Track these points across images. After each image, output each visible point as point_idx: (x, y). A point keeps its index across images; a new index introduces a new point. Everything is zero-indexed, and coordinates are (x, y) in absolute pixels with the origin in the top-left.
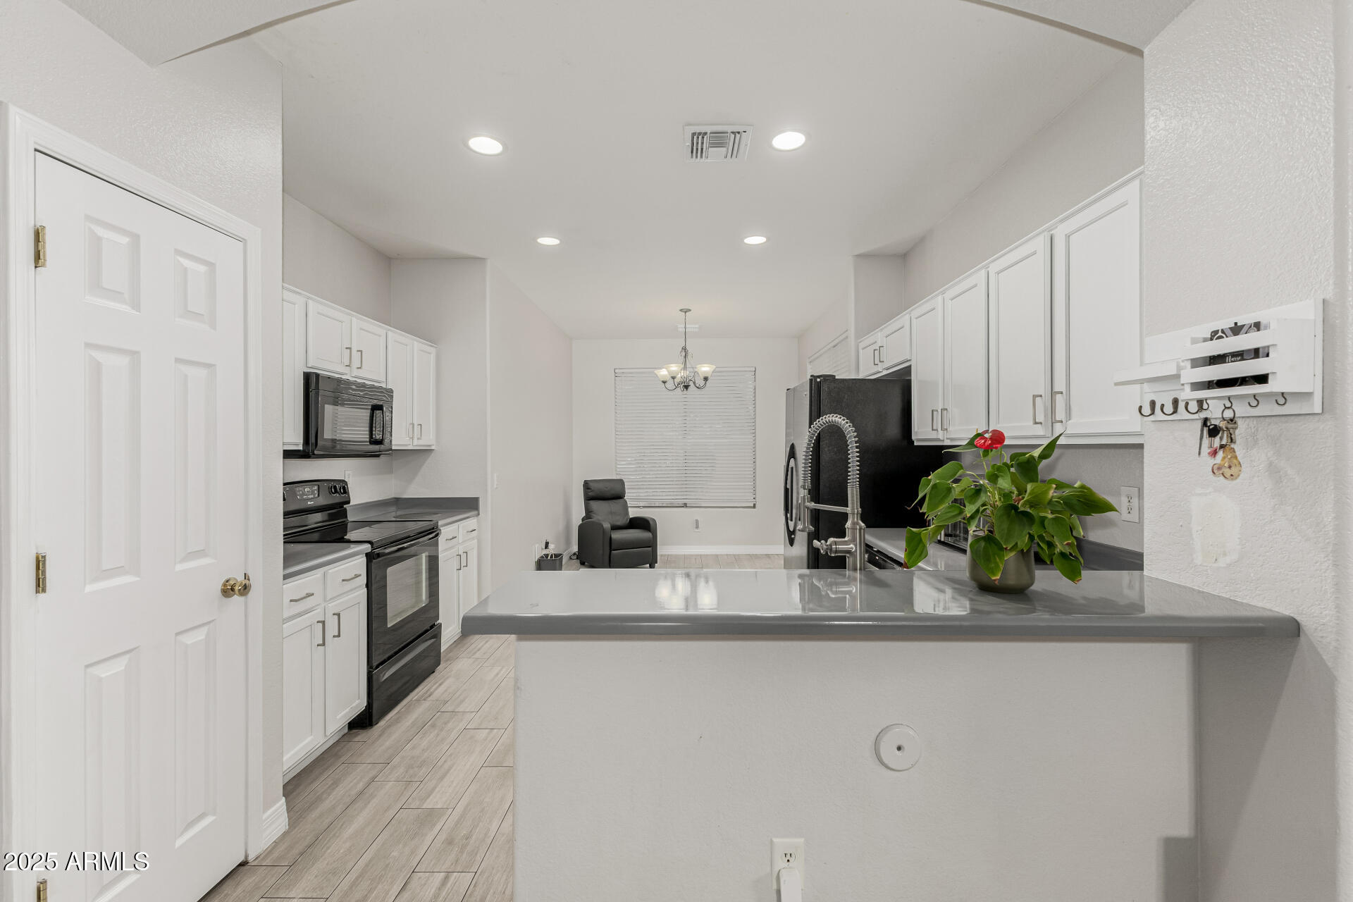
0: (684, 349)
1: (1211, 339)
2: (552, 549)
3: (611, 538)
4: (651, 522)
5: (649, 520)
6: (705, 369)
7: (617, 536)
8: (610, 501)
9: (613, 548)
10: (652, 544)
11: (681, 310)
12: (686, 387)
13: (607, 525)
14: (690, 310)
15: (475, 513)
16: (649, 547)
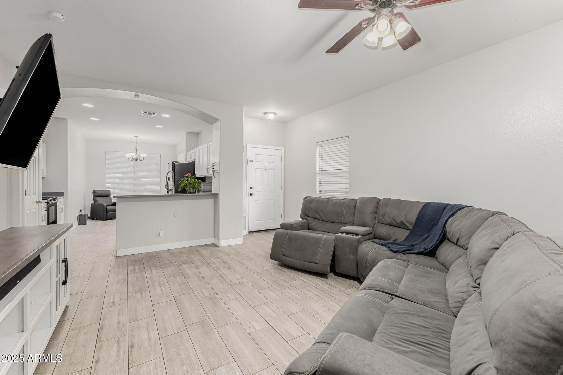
0: (136, 148)
2: (83, 213)
3: (106, 208)
6: (143, 155)
7: (108, 208)
8: (104, 197)
9: (107, 211)
11: (135, 136)
12: (137, 160)
13: (105, 204)
15: (63, 197)
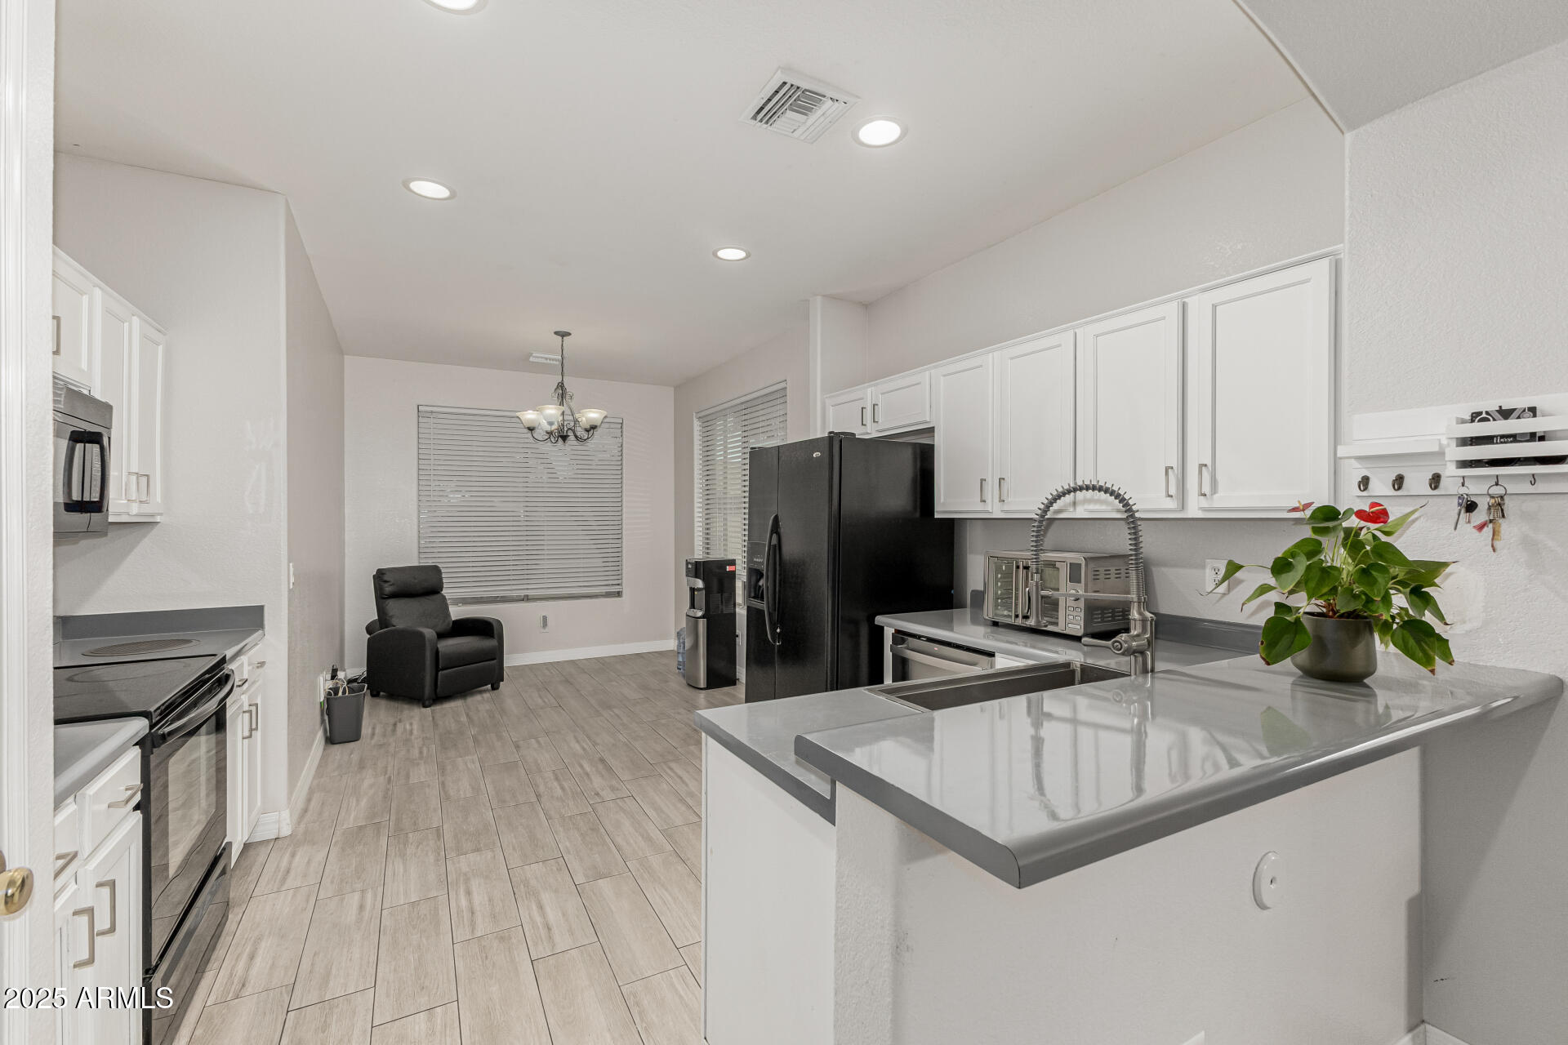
0: (561, 386)
1: (1472, 421)
4: (495, 624)
5: (491, 621)
6: (593, 415)
7: (446, 646)
8: (418, 599)
10: (497, 655)
11: (556, 333)
12: (564, 438)
13: (426, 632)
14: (570, 334)
16: (493, 660)
